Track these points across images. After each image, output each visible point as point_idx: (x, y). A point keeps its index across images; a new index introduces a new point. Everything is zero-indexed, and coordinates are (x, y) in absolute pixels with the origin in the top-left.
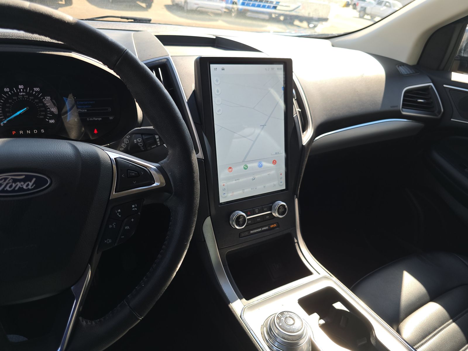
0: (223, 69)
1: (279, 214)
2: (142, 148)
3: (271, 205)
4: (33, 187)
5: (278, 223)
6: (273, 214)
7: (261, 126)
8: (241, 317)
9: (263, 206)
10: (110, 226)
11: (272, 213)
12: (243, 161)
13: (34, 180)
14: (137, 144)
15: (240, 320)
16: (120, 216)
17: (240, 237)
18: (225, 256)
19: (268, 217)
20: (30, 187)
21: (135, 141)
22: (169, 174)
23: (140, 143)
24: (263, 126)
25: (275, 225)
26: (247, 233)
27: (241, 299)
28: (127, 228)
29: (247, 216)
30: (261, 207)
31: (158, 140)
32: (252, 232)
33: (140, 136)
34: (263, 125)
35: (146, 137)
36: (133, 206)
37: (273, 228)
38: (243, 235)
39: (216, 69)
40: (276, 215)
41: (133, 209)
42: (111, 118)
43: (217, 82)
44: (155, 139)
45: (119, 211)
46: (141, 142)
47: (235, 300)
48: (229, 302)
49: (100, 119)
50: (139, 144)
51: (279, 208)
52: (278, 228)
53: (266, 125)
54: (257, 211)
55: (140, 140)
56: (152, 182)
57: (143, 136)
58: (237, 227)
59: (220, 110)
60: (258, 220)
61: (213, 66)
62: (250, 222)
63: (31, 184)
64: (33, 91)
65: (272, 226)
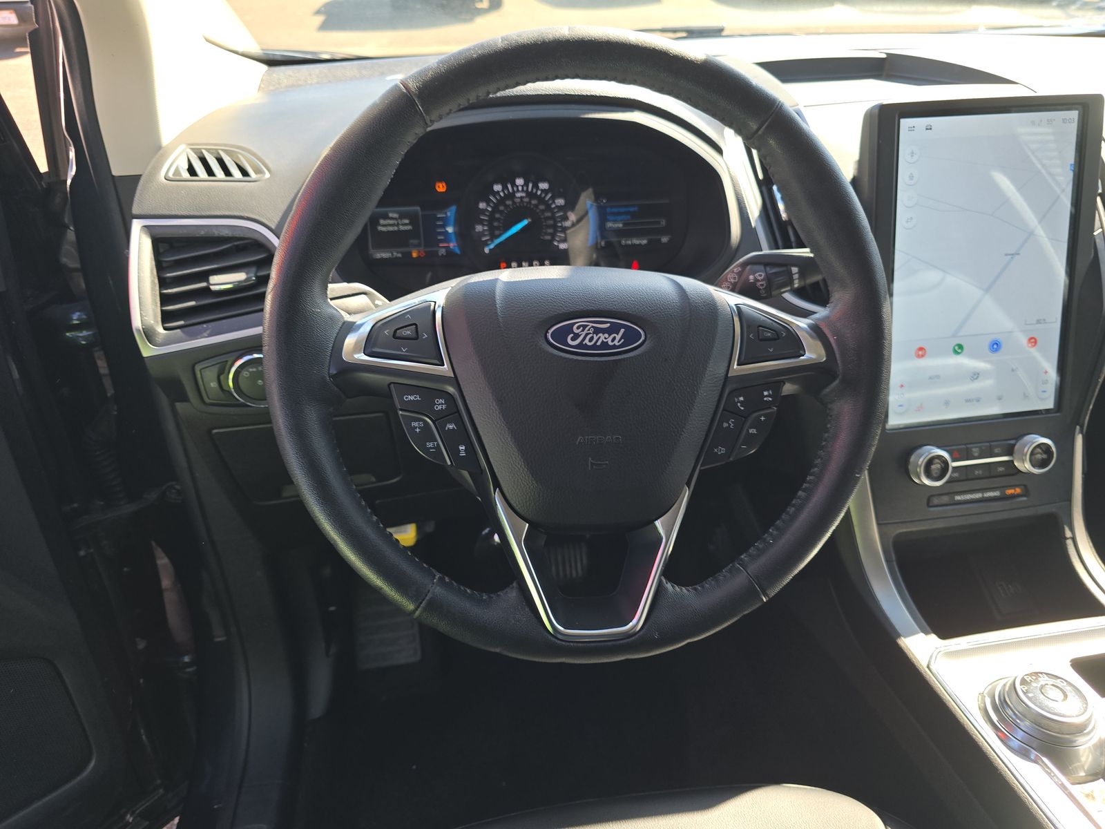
0: (929, 128)
1: (1034, 466)
2: (762, 292)
3: (1013, 442)
4: (620, 343)
5: (1025, 486)
6: (1016, 464)
7: (1006, 255)
8: (928, 667)
9: (993, 444)
10: (725, 425)
11: (1012, 462)
12: (954, 336)
13: (622, 330)
14: (754, 284)
15: (926, 672)
16: (742, 408)
17: (929, 505)
18: (891, 540)
19: (1001, 469)
20: (616, 342)
21: (751, 277)
22: (832, 340)
23: (761, 283)
24: (1009, 257)
25: (1018, 490)
26: (945, 499)
27: (926, 633)
28: (753, 431)
29: (954, 460)
30: (988, 444)
31: (796, 276)
32: (958, 498)
33: (762, 267)
34: (1013, 252)
35: (774, 270)
36: (766, 393)
37: (1013, 497)
38: (936, 501)
39: (912, 129)
40: (1025, 466)
41: (765, 399)
42: (665, 240)
43: (912, 156)
44: (791, 274)
45: (742, 399)
46: (762, 280)
47: (913, 633)
48: (899, 636)
49: (644, 242)
50: (759, 284)
51: (1032, 454)
52: (1025, 499)
53: (1018, 254)
54: (976, 451)
55: (761, 275)
56: (801, 352)
57: (768, 269)
58: (927, 482)
59: (911, 218)
60: (977, 472)
61: (905, 123)
62: (956, 475)
63: (618, 337)
64: (538, 188)
65: (1010, 492)
